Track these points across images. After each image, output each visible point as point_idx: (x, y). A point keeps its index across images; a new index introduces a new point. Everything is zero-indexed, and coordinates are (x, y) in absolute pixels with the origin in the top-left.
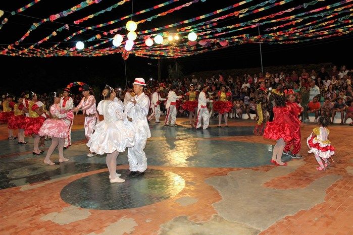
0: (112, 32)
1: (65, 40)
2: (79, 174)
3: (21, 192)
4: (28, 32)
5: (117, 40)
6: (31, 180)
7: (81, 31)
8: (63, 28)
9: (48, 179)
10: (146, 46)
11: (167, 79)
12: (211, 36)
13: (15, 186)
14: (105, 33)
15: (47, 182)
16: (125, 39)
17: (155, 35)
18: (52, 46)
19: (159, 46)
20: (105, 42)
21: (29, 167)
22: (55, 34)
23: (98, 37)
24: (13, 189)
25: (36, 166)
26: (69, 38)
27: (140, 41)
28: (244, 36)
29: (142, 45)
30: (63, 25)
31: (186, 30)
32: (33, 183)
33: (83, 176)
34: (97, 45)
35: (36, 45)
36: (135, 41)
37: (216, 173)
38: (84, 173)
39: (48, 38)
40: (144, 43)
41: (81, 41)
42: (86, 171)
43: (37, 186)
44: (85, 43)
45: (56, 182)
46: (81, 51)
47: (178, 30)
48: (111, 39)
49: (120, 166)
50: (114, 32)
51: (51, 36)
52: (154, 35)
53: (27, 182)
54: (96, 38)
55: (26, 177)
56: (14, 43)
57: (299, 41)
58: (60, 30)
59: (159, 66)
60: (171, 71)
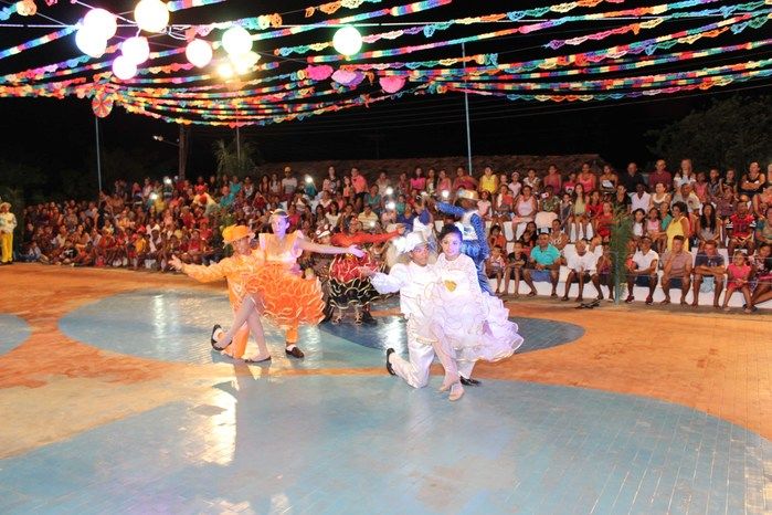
12: (389, 53)
17: (228, 24)
20: (45, 40)
28: (480, 59)
34: (15, 51)
40: (184, 55)
48: (69, 29)
52: (221, 26)
57: (592, 97)
59: (182, 145)
60: (224, 156)
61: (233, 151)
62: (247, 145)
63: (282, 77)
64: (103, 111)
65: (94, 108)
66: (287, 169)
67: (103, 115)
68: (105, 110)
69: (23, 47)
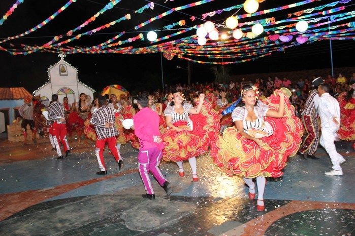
0: (205, 16)
1: (136, 28)
7: (164, 14)
8: (146, 7)
14: (193, 18)
17: (252, 23)
22: (128, 16)
23: (181, 23)
26: (143, 24)
41: (153, 30)
48: (190, 29)
50: (208, 16)
52: (249, 23)
58: (141, 10)
59: (189, 70)
60: (217, 75)
61: (220, 71)
67: (170, 59)
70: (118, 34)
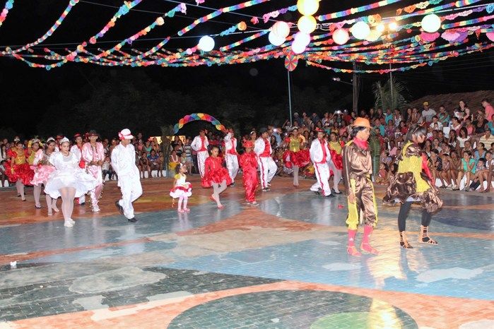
0: (267, 17)
1: (180, 34)
2: (202, 295)
3: (92, 322)
4: (114, 19)
5: (278, 33)
6: (111, 300)
7: (210, 17)
8: (176, 9)
9: (143, 299)
10: (335, 44)
11: (372, 111)
12: (470, 22)
13: (82, 309)
14: (255, 20)
15: (141, 306)
16: (294, 30)
17: (353, 21)
18: (156, 44)
19: (359, 44)
20: (253, 37)
21: (107, 273)
22: (160, 21)
23: (241, 26)
24: (79, 315)
25: (121, 272)
26: (187, 29)
27: (322, 34)
29: (325, 43)
30: (177, 5)
31: (417, 10)
32: (115, 306)
33: (209, 299)
34: (237, 44)
35: (127, 43)
36: (312, 35)
37: (485, 312)
38: (213, 294)
39: (148, 29)
40: (331, 37)
41: (209, 34)
42: (215, 290)
43: (123, 312)
44: (216, 39)
45: (157, 308)
46: (207, 55)
47: (400, 10)
48: (265, 31)
49: (282, 283)
50: (271, 18)
51: (153, 26)
52: (350, 22)
53: (104, 302)
54: (237, 30)
55: (103, 294)
56: (87, 40)
58: (171, 14)
59: (355, 84)
60: (380, 94)
62: (398, 85)
63: (405, 40)
64: (291, 67)
65: (286, 65)
66: (426, 103)
67: (291, 69)
68: (293, 66)
69: (242, 42)
70: (162, 41)
